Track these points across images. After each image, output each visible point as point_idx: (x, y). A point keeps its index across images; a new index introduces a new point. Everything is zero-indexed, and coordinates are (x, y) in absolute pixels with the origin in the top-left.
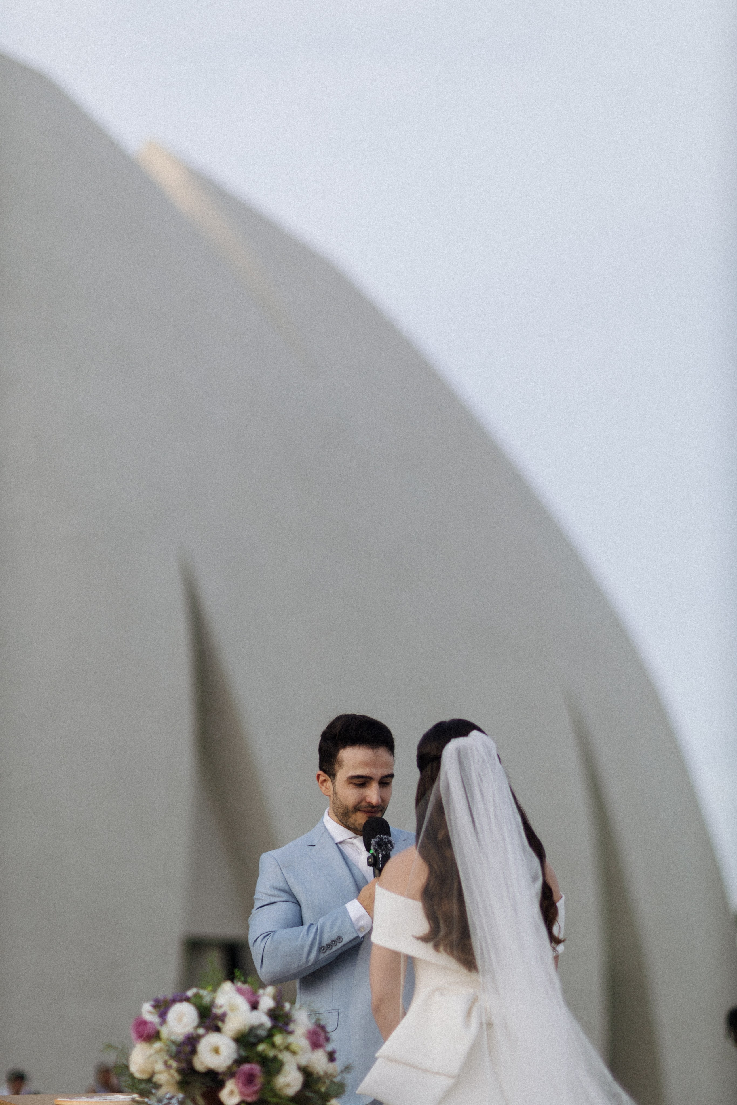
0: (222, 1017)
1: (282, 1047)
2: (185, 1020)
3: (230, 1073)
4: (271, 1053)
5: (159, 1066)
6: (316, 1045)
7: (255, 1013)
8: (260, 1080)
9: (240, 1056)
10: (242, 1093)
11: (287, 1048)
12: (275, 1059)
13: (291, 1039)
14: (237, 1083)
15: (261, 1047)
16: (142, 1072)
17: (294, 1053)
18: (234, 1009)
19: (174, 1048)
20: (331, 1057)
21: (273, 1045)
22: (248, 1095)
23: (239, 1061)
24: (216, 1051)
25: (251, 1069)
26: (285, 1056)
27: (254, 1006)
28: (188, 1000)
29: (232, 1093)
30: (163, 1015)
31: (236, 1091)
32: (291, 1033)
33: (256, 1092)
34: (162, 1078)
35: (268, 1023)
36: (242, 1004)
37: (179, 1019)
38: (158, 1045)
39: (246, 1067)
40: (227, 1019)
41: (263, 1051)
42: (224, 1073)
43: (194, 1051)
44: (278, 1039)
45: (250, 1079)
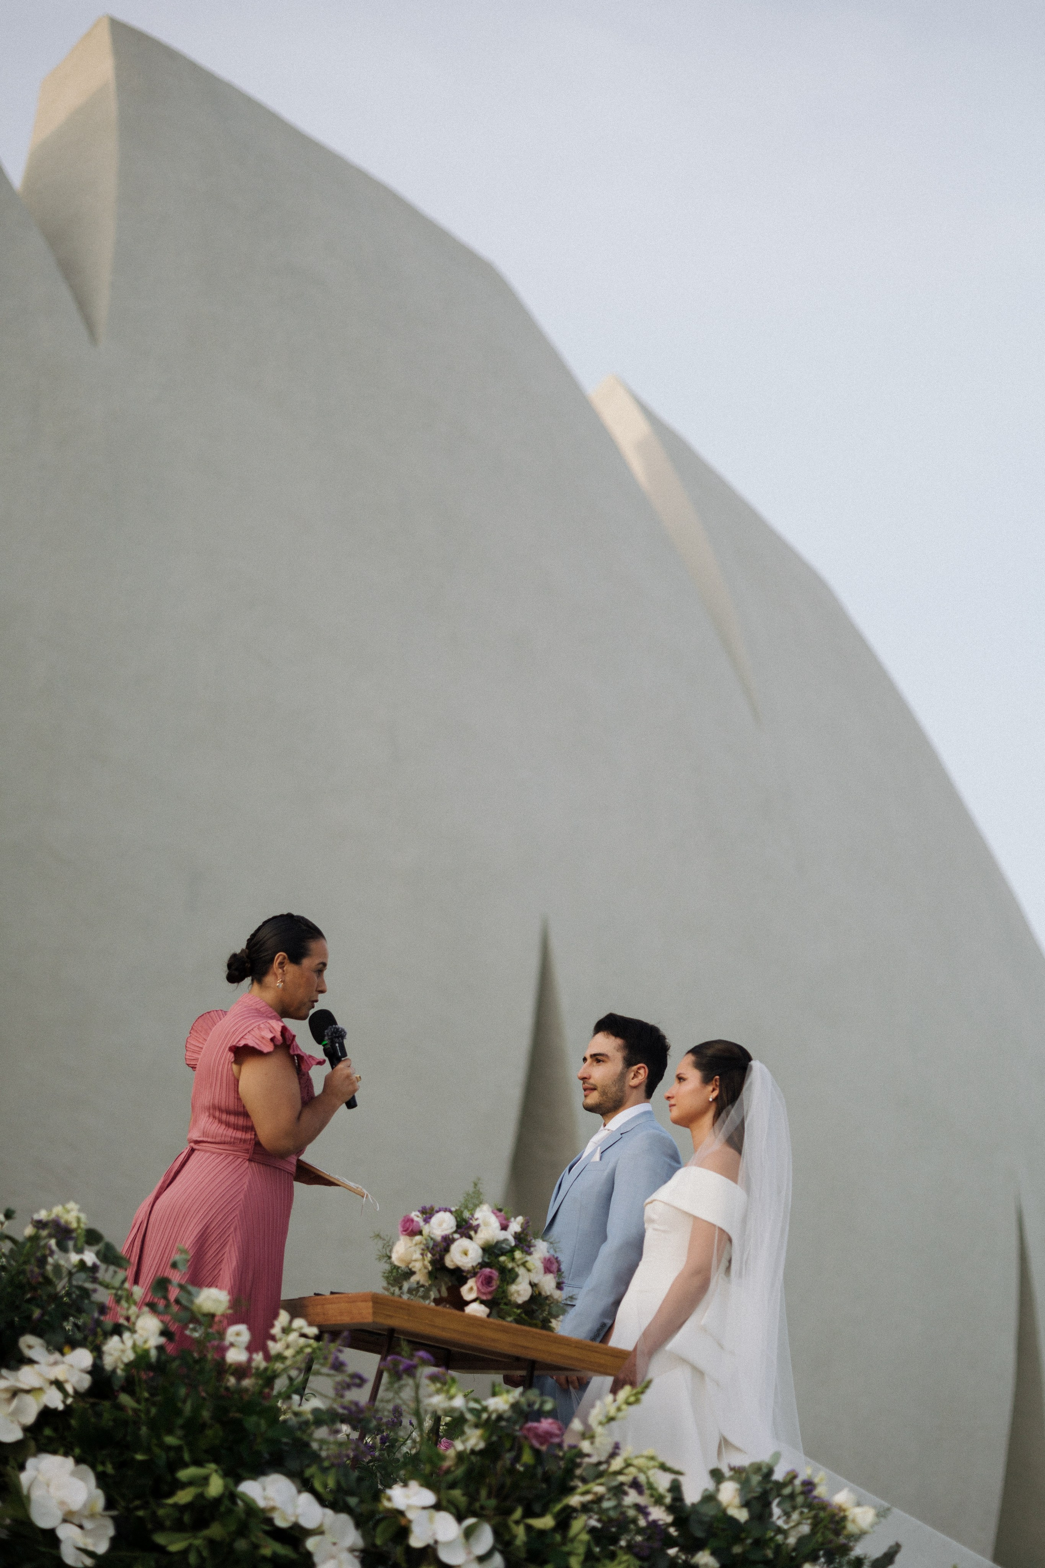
0: (476, 1229)
1: (520, 1262)
2: (445, 1226)
3: (474, 1273)
4: (510, 1265)
5: (417, 1255)
6: (547, 1270)
7: (503, 1232)
8: (496, 1283)
9: (483, 1261)
10: (479, 1290)
11: (524, 1264)
12: (512, 1270)
13: (528, 1258)
14: (476, 1282)
15: (502, 1259)
16: (402, 1260)
17: (529, 1270)
18: (487, 1224)
19: (431, 1244)
20: (559, 1286)
21: (513, 1259)
22: (484, 1294)
23: (482, 1265)
24: (466, 1254)
25: (490, 1272)
26: (521, 1271)
27: (504, 1228)
28: (451, 1212)
29: (471, 1289)
30: (427, 1221)
31: (475, 1288)
32: (530, 1254)
33: (490, 1293)
34: (417, 1266)
35: (513, 1243)
36: (494, 1222)
37: (440, 1225)
38: (418, 1238)
39: (487, 1270)
40: (480, 1229)
41: (504, 1262)
42: (468, 1272)
43: (447, 1250)
44: (518, 1254)
45: (488, 1281)
